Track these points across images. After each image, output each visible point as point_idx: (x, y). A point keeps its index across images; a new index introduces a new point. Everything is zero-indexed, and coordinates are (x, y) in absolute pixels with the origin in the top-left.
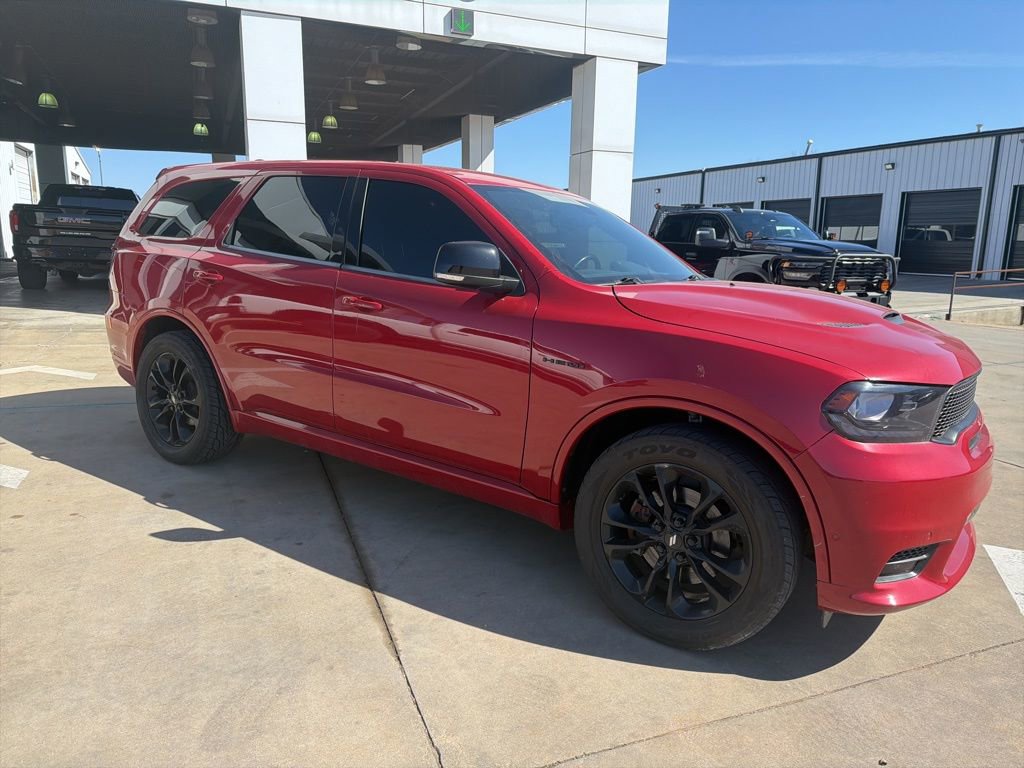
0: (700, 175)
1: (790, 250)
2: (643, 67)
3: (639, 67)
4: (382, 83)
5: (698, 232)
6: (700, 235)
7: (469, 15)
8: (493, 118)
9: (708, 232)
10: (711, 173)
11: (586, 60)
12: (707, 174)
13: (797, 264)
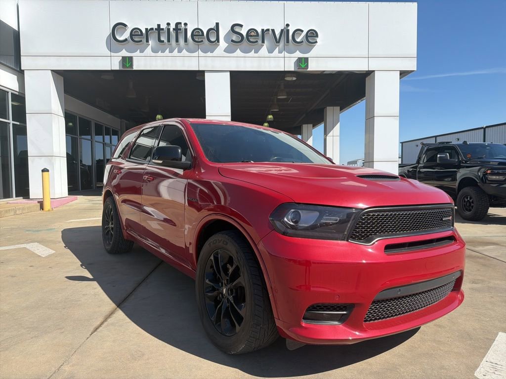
0: (482, 130)
1: (497, 163)
2: (403, 74)
3: (400, 74)
4: (286, 97)
5: (438, 156)
6: (440, 157)
7: (306, 60)
8: (339, 107)
9: (444, 155)
10: (489, 128)
11: (371, 73)
12: (487, 129)
13: (496, 171)
